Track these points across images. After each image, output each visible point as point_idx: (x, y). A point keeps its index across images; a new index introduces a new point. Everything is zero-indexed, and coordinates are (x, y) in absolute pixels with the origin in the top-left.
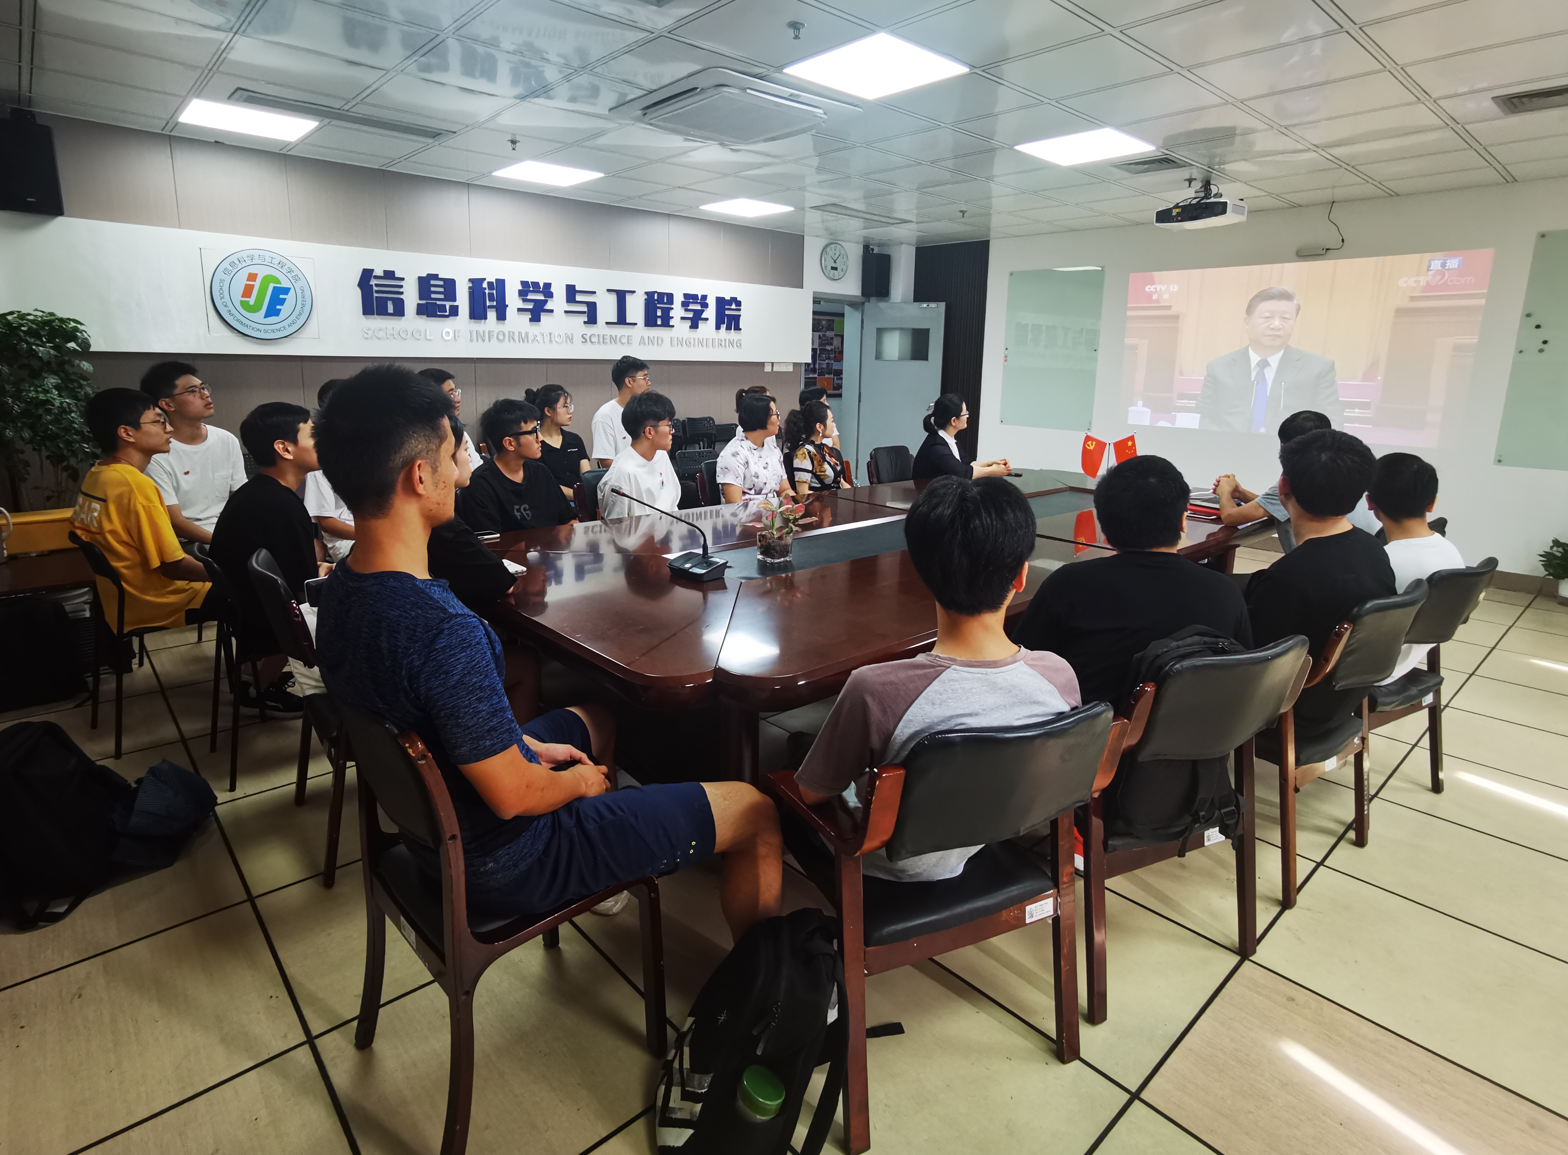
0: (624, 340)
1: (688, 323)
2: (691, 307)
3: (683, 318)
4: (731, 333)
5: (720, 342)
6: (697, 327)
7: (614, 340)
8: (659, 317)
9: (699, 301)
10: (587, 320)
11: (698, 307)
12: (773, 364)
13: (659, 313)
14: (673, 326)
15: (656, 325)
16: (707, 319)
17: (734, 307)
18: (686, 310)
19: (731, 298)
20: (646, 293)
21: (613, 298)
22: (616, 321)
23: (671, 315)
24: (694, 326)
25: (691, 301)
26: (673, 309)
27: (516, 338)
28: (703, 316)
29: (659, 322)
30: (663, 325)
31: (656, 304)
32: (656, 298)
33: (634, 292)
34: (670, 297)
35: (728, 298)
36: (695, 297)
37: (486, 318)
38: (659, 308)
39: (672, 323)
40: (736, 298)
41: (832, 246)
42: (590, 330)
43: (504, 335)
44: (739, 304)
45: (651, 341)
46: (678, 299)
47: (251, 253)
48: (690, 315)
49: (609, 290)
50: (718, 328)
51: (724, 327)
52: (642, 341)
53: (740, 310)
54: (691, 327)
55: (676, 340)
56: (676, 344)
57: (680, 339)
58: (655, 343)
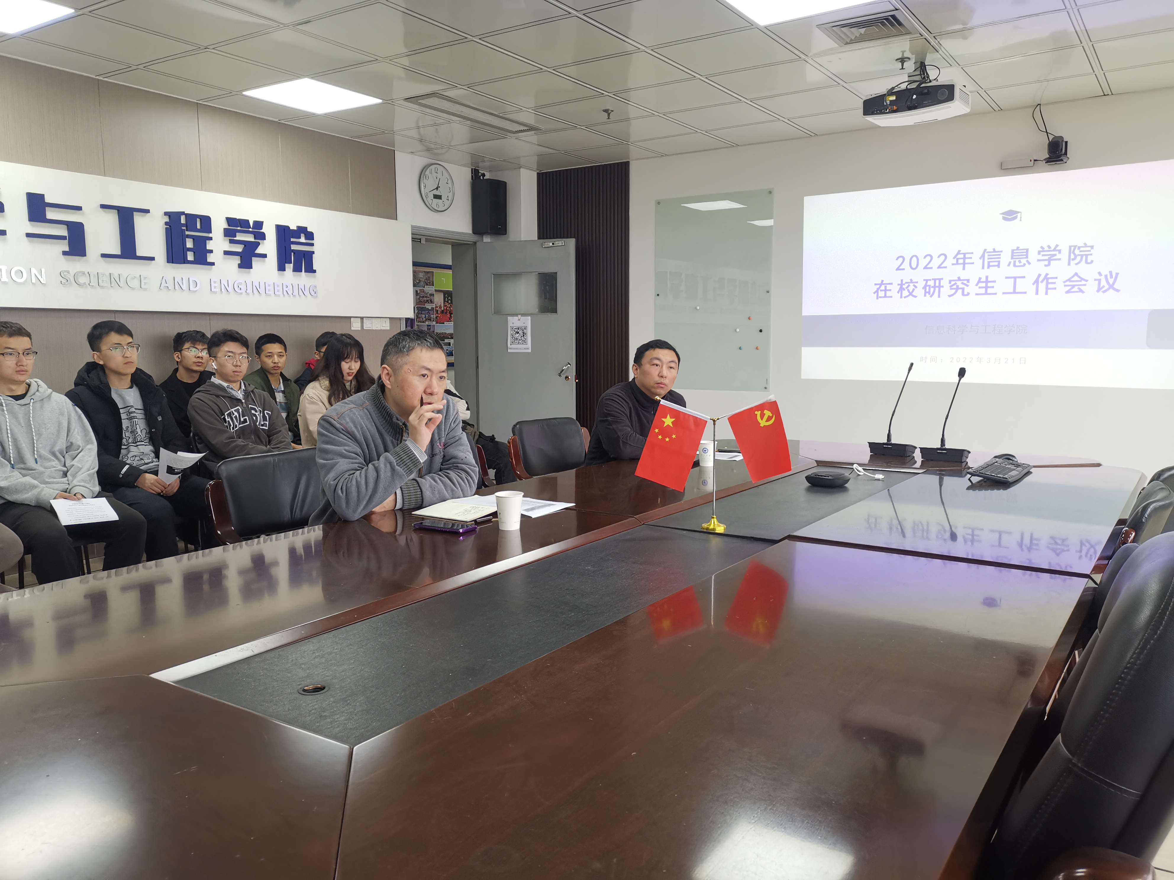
0: (135, 283)
1: (237, 260)
2: (240, 237)
3: (226, 253)
5: (285, 289)
6: (250, 267)
7: (114, 281)
8: (189, 250)
9: (250, 230)
10: (67, 249)
11: (250, 238)
12: (362, 318)
13: (189, 244)
14: (213, 264)
15: (185, 261)
16: (264, 256)
17: (303, 240)
18: (232, 242)
19: (299, 227)
20: (166, 214)
21: (112, 220)
22: (120, 253)
23: (209, 247)
24: (246, 264)
25: (239, 228)
26: (211, 239)
28: (259, 251)
29: (190, 257)
30: (195, 262)
31: (183, 231)
32: (183, 220)
33: (147, 211)
34: (206, 222)
35: (293, 227)
36: (244, 223)
38: (189, 236)
39: (210, 258)
40: (306, 228)
41: (433, 167)
42: (75, 265)
44: (310, 236)
45: (177, 286)
46: (218, 226)
48: (239, 248)
49: (103, 206)
50: (281, 268)
51: (289, 267)
52: (163, 286)
53: (312, 245)
54: (240, 266)
55: (218, 285)
56: (218, 290)
57: (224, 282)
58: (185, 287)
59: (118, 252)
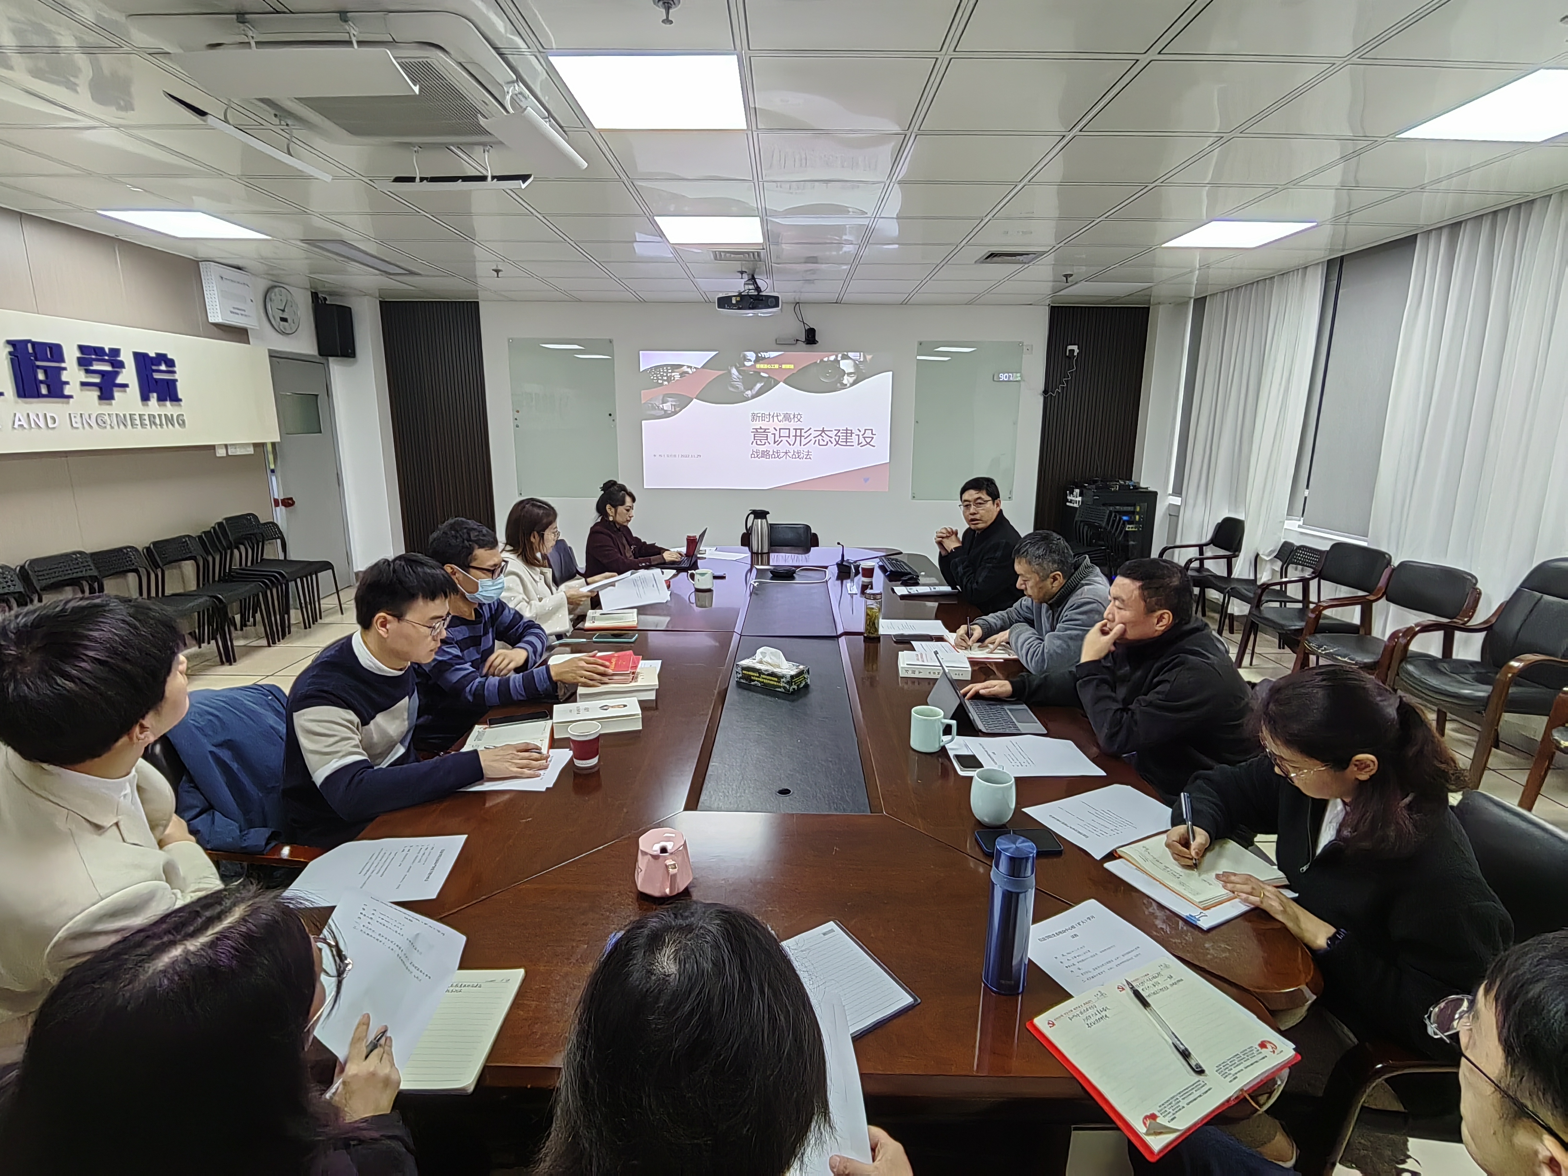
4: (165, 405)
12: (226, 446)
19: (157, 354)
41: (276, 290)
44: (170, 363)
46: (71, 355)
50: (145, 398)
54: (101, 398)
55: (79, 419)
56: (79, 425)
57: (86, 416)
58: (42, 424)
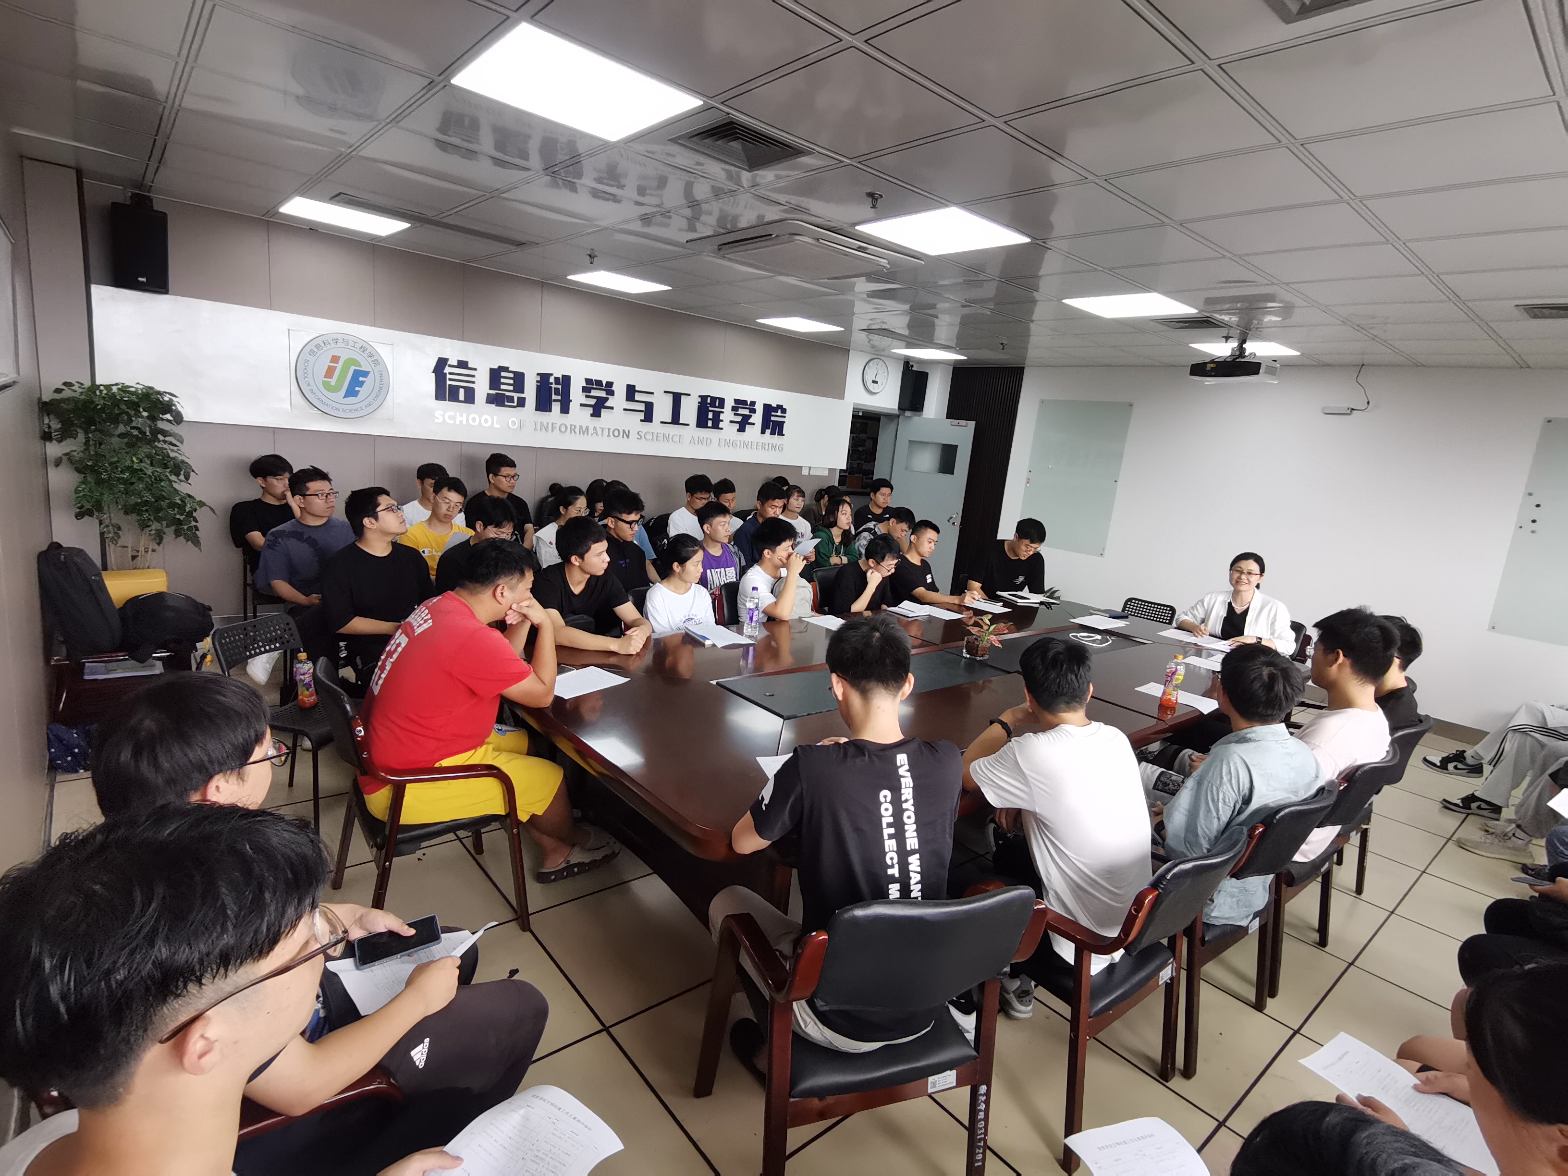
0: (676, 439)
1: (737, 426)
3: (731, 422)
4: (774, 437)
5: (763, 446)
6: (744, 431)
7: (666, 438)
8: (710, 419)
9: (748, 406)
10: (643, 418)
11: (746, 412)
12: (810, 468)
13: (710, 416)
14: (722, 429)
15: (707, 427)
16: (753, 424)
17: (779, 413)
18: (735, 414)
19: (778, 405)
20: (700, 396)
21: (669, 399)
23: (721, 418)
24: (742, 429)
25: (741, 406)
26: (723, 412)
27: (577, 430)
28: (751, 420)
29: (710, 424)
30: (712, 427)
31: (708, 407)
32: (709, 401)
33: (689, 395)
34: (722, 401)
35: (774, 405)
36: (744, 402)
37: (550, 411)
38: (711, 411)
39: (721, 425)
40: (782, 406)
41: (875, 361)
42: (646, 428)
43: (566, 428)
44: (784, 411)
45: (700, 441)
46: (729, 404)
47: (336, 336)
48: (739, 419)
49: (665, 392)
50: (763, 432)
51: (768, 431)
52: (692, 442)
53: (784, 417)
54: (738, 430)
55: (724, 442)
56: (723, 445)
57: (727, 440)
58: (705, 443)
59: (670, 421)
